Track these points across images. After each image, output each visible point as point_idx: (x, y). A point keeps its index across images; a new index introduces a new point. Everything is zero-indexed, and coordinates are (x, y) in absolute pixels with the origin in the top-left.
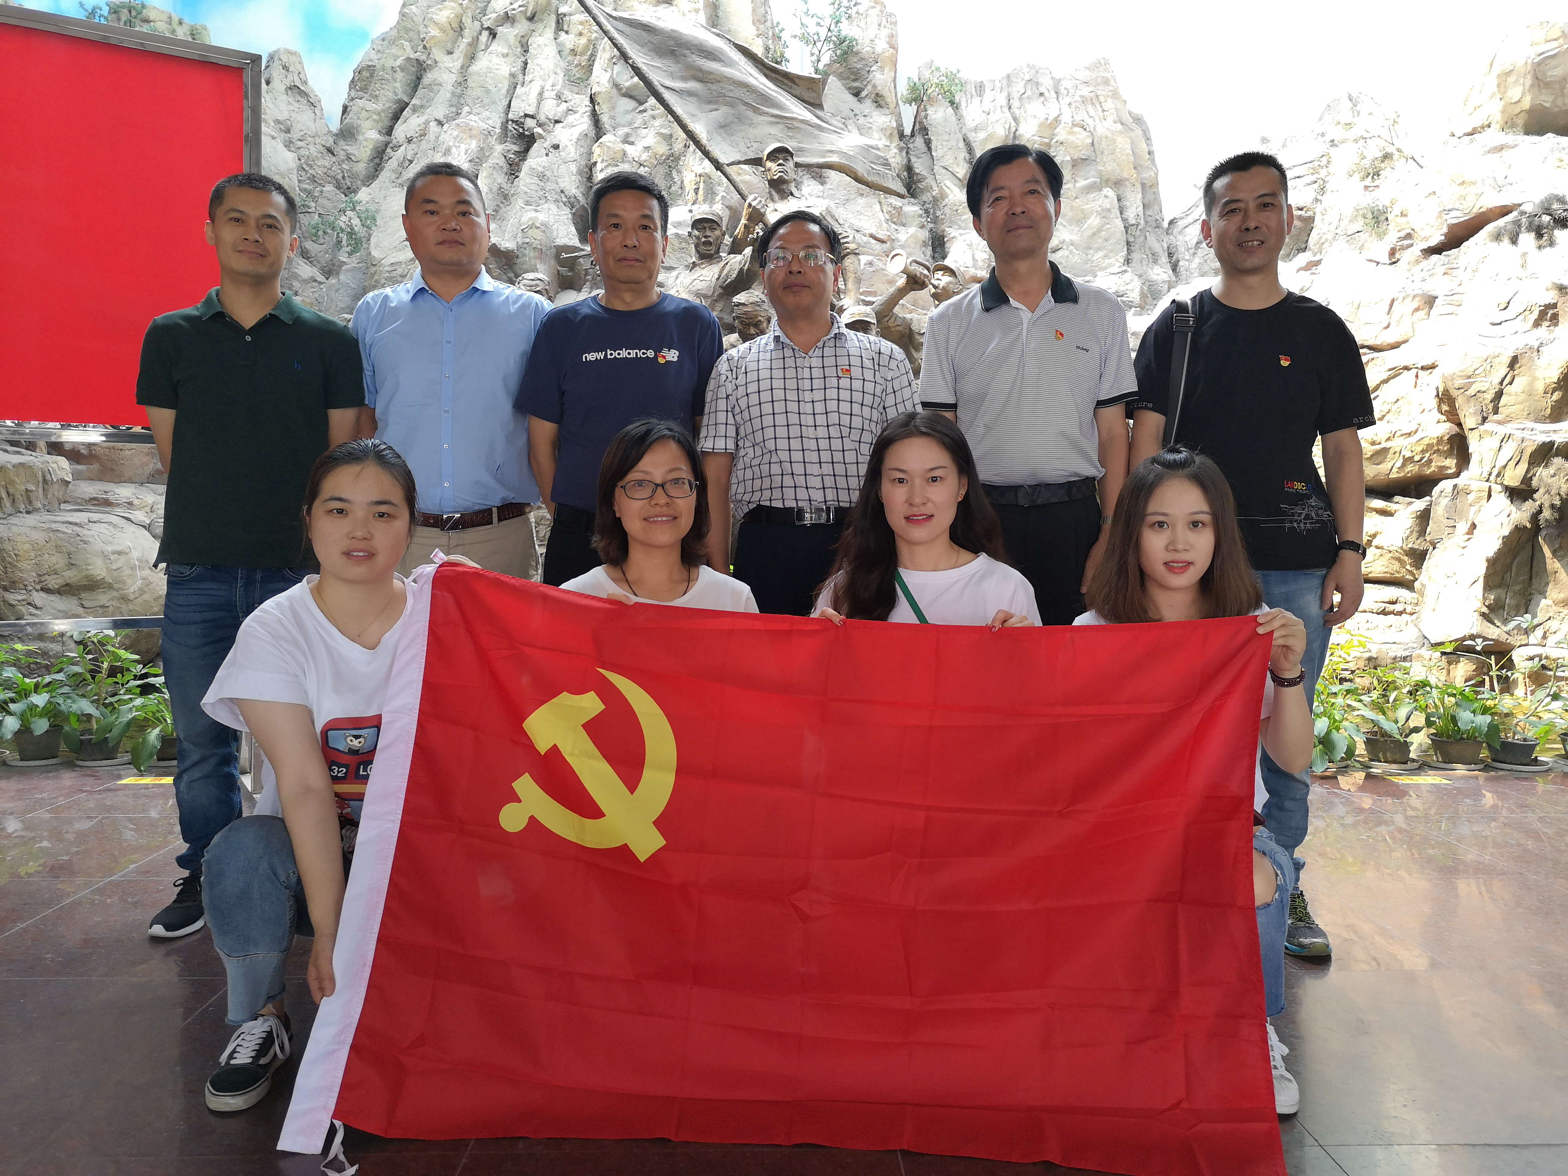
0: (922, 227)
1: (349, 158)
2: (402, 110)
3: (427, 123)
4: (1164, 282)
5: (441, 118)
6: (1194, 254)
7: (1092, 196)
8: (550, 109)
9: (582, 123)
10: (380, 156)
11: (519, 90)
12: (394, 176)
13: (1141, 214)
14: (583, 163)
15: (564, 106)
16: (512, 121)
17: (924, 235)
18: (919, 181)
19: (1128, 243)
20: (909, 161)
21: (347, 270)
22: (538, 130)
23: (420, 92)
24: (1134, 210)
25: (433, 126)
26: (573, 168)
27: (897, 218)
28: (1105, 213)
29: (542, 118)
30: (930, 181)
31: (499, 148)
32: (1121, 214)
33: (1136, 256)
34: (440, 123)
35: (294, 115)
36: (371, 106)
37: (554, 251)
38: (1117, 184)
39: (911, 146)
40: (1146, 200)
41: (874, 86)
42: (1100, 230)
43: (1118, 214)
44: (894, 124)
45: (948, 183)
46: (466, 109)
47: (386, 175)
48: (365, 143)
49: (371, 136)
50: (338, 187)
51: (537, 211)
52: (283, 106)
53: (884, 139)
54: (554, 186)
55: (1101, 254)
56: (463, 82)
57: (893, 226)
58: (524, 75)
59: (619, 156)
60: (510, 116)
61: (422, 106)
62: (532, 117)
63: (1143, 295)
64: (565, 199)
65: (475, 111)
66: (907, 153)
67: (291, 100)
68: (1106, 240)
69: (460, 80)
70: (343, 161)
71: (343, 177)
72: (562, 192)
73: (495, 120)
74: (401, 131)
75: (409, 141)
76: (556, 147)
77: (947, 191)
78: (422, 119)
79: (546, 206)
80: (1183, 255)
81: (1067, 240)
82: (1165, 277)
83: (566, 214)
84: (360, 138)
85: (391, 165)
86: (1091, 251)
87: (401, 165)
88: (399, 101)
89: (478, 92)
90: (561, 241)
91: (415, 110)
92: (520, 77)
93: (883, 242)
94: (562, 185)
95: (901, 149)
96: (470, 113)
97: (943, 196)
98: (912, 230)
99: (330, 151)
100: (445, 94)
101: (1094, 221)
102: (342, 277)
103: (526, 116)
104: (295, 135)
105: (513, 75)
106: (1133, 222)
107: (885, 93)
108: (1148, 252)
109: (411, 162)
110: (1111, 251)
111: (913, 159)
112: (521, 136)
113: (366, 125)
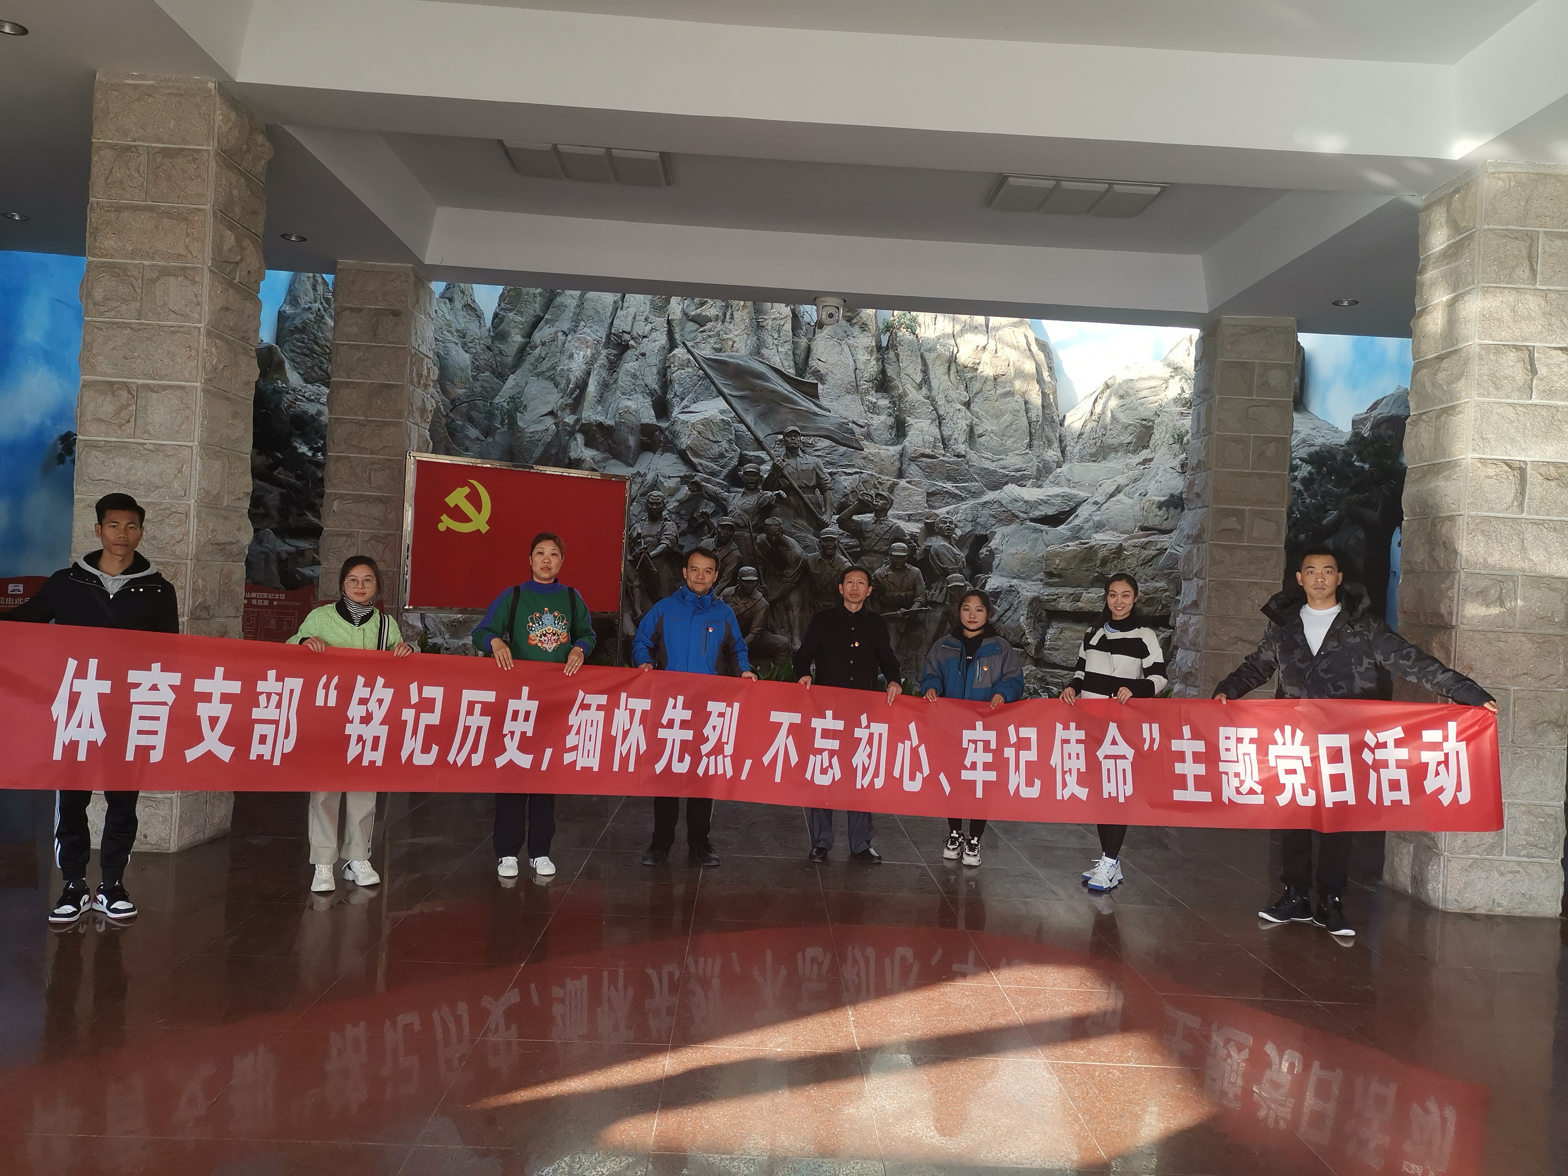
0: (890, 415)
1: (501, 352)
2: (539, 322)
3: (556, 333)
4: (1054, 462)
5: (566, 330)
6: (1077, 442)
7: (1007, 400)
8: (641, 328)
9: (662, 339)
10: (522, 352)
11: (620, 313)
12: (531, 368)
13: (1041, 414)
14: (661, 366)
15: (649, 326)
16: (614, 334)
17: (891, 421)
18: (890, 381)
19: (1030, 434)
20: (884, 366)
21: (500, 433)
22: (632, 342)
23: (551, 310)
24: (1036, 411)
25: (561, 336)
26: (655, 370)
27: (873, 409)
28: (1015, 413)
29: (635, 334)
30: (897, 382)
31: (604, 352)
32: (1027, 413)
33: (1036, 442)
34: (564, 333)
35: (467, 325)
36: (519, 318)
37: (640, 427)
38: (1025, 393)
39: (885, 356)
40: (1046, 403)
41: (862, 318)
42: (1011, 424)
43: (1025, 414)
44: (874, 344)
45: (909, 386)
46: (583, 323)
47: (526, 366)
48: (512, 344)
49: (518, 339)
50: (493, 373)
51: (629, 399)
52: (461, 320)
53: (866, 354)
54: (642, 382)
55: (1012, 440)
56: (580, 306)
57: (870, 415)
58: (623, 302)
59: (685, 363)
60: (613, 331)
61: (552, 320)
62: (628, 333)
63: (1038, 470)
64: (648, 391)
65: (588, 325)
66: (883, 362)
67: (465, 313)
68: (1016, 431)
69: (579, 304)
70: (497, 355)
71: (497, 366)
72: (646, 386)
73: (602, 333)
74: (537, 336)
75: (543, 344)
76: (643, 355)
77: (908, 391)
78: (553, 330)
79: (635, 396)
80: (1069, 441)
81: (989, 429)
82: (1055, 458)
83: (648, 402)
84: (510, 340)
85: (530, 359)
86: (1005, 438)
87: (537, 360)
88: (538, 316)
89: (591, 312)
90: (644, 421)
91: (546, 323)
92: (620, 303)
93: (862, 427)
94: (647, 382)
95: (878, 360)
96: (585, 326)
97: (906, 395)
98: (883, 418)
99: (489, 348)
100: (569, 314)
101: (1008, 418)
102: (497, 438)
103: (624, 332)
104: (468, 339)
105: (615, 302)
106: (1035, 420)
107: (868, 322)
108: (1045, 440)
109: (544, 359)
110: (1019, 439)
111: (887, 366)
112: (619, 344)
113: (514, 332)
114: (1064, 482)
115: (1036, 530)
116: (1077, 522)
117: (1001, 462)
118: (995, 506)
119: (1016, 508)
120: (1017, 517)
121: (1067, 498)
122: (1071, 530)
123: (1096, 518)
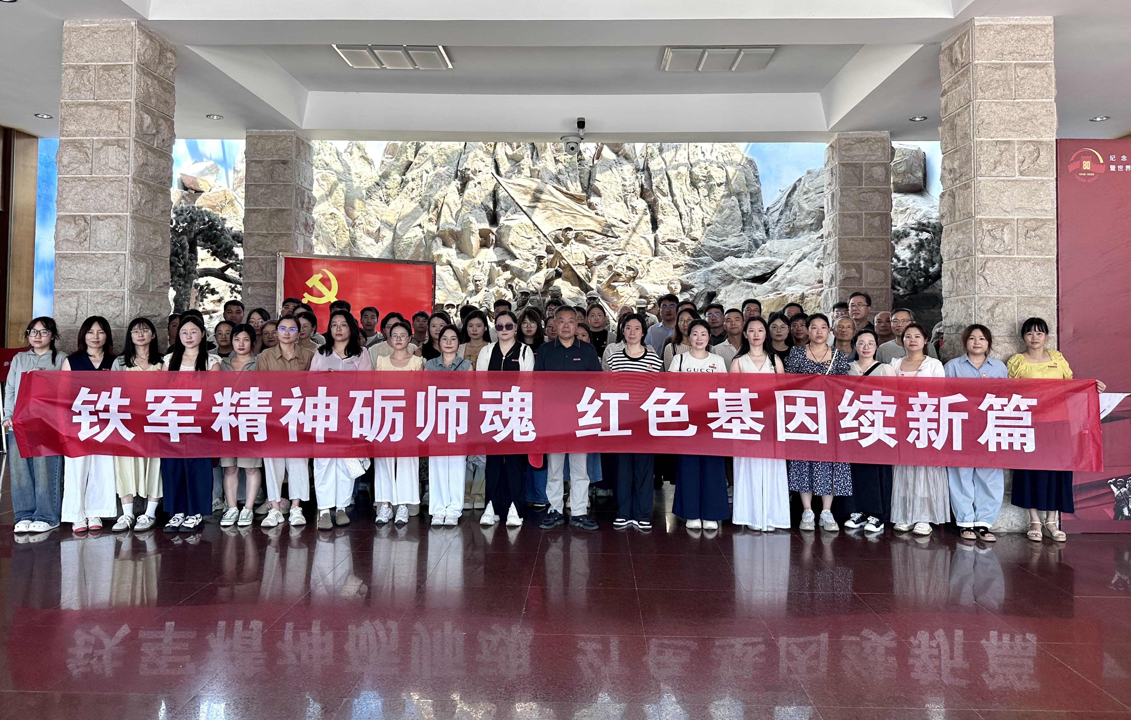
0: (647, 214)
1: (386, 188)
2: (410, 165)
3: (421, 171)
4: (760, 240)
5: (427, 169)
6: (777, 226)
7: (727, 199)
8: (477, 166)
9: (491, 172)
10: (400, 185)
11: (463, 156)
12: (406, 196)
13: (750, 208)
14: (492, 190)
15: (483, 164)
16: (460, 171)
17: (648, 218)
18: (647, 191)
19: (743, 221)
21: (386, 240)
22: (471, 175)
23: (418, 156)
24: (747, 206)
25: (424, 174)
26: (488, 193)
28: (732, 208)
29: (473, 170)
30: (651, 192)
31: (453, 182)
33: (747, 227)
34: (427, 172)
36: (397, 163)
37: (479, 231)
38: (738, 194)
40: (753, 200)
41: (625, 150)
42: (730, 216)
43: (739, 208)
44: (634, 167)
45: (659, 194)
47: (402, 195)
48: (392, 180)
49: (397, 177)
50: (381, 200)
51: (471, 213)
52: (358, 166)
53: (629, 174)
54: (478, 202)
55: (731, 226)
56: (437, 153)
58: (465, 149)
60: (459, 169)
61: (418, 164)
62: (469, 170)
63: (750, 246)
66: (640, 179)
67: (361, 162)
68: (733, 220)
69: (436, 150)
70: (383, 188)
71: (383, 195)
72: (483, 205)
73: (453, 170)
74: (409, 174)
75: (413, 179)
76: (479, 183)
77: (659, 198)
78: (419, 169)
79: (475, 210)
80: (771, 225)
81: (715, 220)
82: (761, 237)
83: (484, 214)
84: (391, 178)
85: (405, 190)
86: (726, 225)
87: (409, 190)
88: (409, 161)
89: (444, 156)
90: (481, 228)
91: (415, 166)
92: (463, 149)
94: (483, 202)
96: (441, 167)
97: (657, 200)
98: (641, 216)
99: (377, 184)
100: (429, 158)
101: (727, 211)
102: (384, 243)
103: (466, 169)
104: (363, 179)
105: (459, 148)
106: (746, 211)
107: (630, 153)
108: (754, 225)
109: (414, 189)
110: (736, 225)
112: (464, 178)
113: (393, 171)
114: (767, 253)
115: (748, 287)
116: (775, 280)
117: (724, 242)
118: (721, 272)
119: (734, 273)
120: (734, 278)
121: (769, 264)
122: (771, 285)
123: (788, 277)
